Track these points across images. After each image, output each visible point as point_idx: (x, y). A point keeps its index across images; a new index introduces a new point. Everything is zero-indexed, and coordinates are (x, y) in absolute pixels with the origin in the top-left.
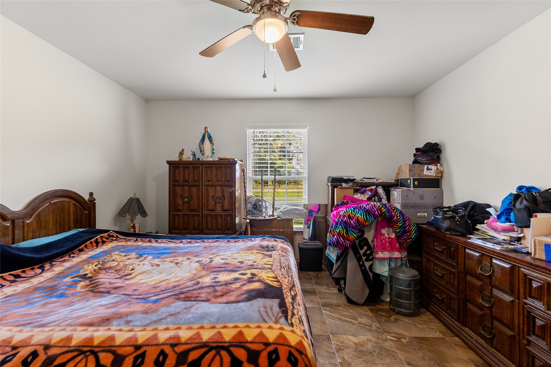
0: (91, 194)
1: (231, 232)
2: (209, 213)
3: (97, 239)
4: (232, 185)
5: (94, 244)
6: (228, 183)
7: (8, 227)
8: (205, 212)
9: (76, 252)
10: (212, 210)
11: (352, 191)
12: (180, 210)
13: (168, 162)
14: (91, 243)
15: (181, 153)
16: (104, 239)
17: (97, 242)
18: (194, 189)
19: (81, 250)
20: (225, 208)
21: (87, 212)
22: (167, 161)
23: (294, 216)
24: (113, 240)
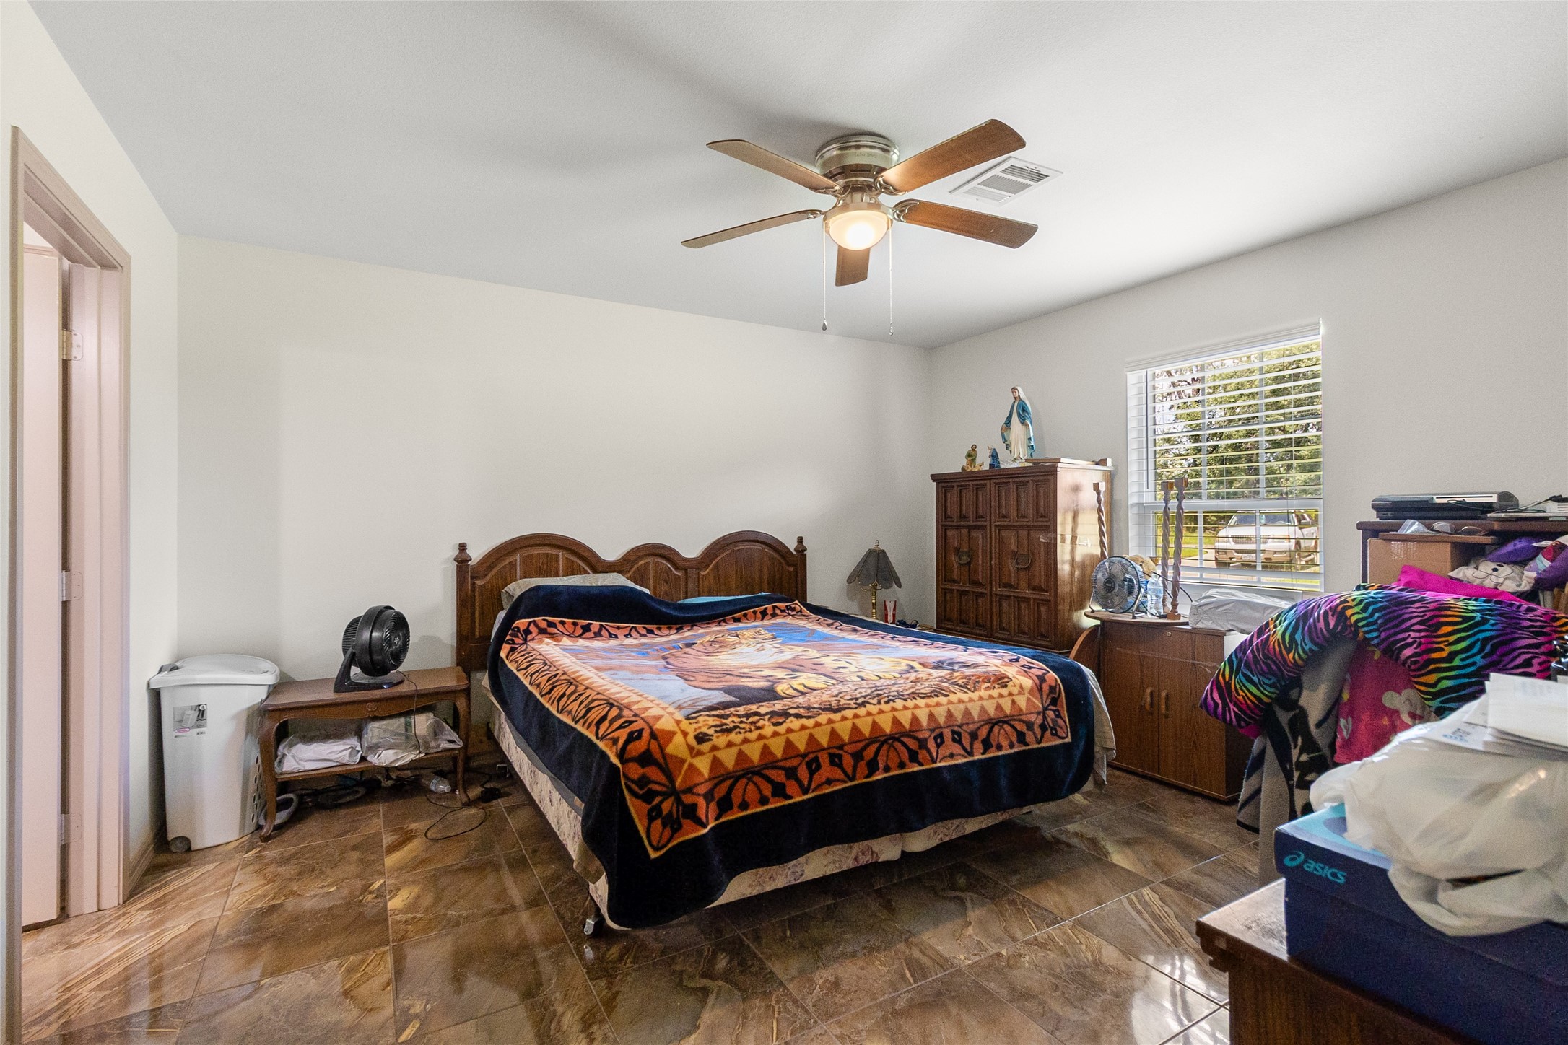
0: (800, 540)
1: (1047, 643)
2: (1006, 591)
3: (766, 608)
4: (1049, 526)
5: (759, 615)
6: (1040, 522)
7: (679, 577)
8: (997, 589)
9: (729, 619)
10: (1010, 586)
11: (1445, 551)
12: (955, 581)
13: (934, 477)
14: (755, 613)
15: (971, 456)
16: (778, 612)
17: (764, 614)
18: (977, 534)
19: (737, 620)
20: (1036, 583)
21: (792, 569)
22: (932, 476)
23: (1233, 623)
24: (789, 614)
